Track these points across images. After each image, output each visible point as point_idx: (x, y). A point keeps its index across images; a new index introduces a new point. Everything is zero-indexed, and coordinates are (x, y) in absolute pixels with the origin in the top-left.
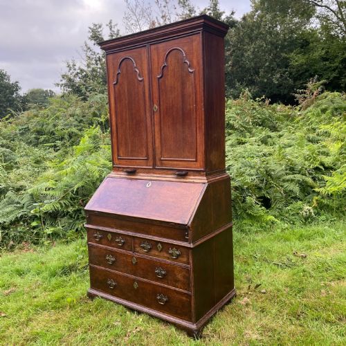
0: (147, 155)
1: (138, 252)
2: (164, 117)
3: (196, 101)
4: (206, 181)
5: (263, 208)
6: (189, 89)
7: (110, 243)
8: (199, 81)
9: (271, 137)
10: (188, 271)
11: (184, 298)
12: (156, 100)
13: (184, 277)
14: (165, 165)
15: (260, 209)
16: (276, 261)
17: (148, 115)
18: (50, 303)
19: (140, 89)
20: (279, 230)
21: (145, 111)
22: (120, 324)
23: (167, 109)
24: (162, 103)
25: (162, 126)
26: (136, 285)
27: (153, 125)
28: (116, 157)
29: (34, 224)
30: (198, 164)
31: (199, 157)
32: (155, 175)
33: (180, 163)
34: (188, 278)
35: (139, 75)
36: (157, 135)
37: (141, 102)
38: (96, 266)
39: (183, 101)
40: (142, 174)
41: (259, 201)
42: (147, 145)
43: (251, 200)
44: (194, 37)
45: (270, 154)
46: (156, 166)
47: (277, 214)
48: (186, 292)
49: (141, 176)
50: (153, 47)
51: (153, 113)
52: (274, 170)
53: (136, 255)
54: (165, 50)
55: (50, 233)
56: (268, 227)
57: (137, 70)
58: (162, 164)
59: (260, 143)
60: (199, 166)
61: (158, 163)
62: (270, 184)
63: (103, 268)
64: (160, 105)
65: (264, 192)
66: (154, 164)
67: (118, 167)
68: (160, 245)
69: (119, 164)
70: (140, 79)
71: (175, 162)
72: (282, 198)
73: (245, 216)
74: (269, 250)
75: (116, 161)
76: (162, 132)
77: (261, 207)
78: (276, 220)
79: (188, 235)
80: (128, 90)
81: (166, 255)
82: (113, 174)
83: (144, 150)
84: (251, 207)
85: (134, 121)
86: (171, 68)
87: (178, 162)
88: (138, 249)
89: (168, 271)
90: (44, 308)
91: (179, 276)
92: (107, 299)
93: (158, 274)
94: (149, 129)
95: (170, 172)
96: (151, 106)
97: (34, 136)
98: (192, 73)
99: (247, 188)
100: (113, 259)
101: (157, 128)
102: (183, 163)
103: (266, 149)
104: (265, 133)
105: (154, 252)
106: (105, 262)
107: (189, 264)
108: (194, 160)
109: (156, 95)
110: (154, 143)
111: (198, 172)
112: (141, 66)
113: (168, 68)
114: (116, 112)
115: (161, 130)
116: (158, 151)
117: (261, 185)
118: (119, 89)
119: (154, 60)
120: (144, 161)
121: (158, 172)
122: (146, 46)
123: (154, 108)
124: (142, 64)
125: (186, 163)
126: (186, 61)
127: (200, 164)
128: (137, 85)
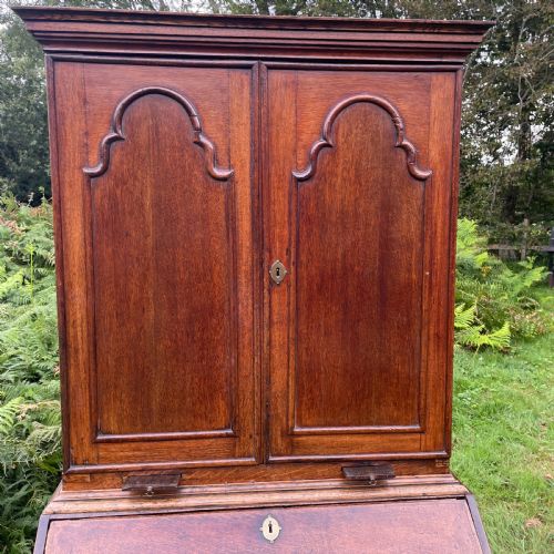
0: (234, 421)
2: (310, 299)
3: (431, 263)
14: (308, 449)
17: (245, 290)
19: (218, 207)
24: (303, 258)
28: (85, 434)
32: (270, 486)
33: (367, 439)
35: (214, 160)
42: (235, 389)
50: (277, 76)
51: (266, 287)
57: (206, 140)
58: (295, 448)
61: (280, 442)
64: (295, 263)
70: (220, 173)
71: (347, 438)
80: (156, 204)
83: (221, 405)
85: (183, 310)
86: (346, 155)
95: (320, 470)
96: (260, 265)
102: (377, 439)
108: (417, 427)
113: (334, 155)
118: (112, 197)
119: (280, 117)
120: (220, 441)
121: (278, 471)
122: (249, 67)
123: (273, 272)
124: (228, 121)
125: (386, 437)
126: (405, 142)
127: (435, 438)
128: (200, 190)
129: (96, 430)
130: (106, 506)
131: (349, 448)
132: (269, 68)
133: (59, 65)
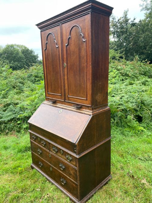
0: (61, 93)
1: (51, 151)
2: (69, 70)
3: (87, 61)
4: (92, 114)
5: (137, 122)
6: (83, 53)
7: (39, 142)
8: (89, 47)
9: (148, 81)
10: (76, 171)
11: (74, 185)
12: (65, 60)
13: (74, 173)
15: (135, 123)
16: (140, 156)
17: (61, 69)
18: (11, 169)
19: (58, 53)
20: (145, 136)
21: (60, 66)
22: (39, 190)
23: (71, 65)
24: (68, 62)
25: (69, 76)
26: (51, 169)
27: (64, 75)
28: (47, 92)
29: (19, 122)
30: (88, 102)
31: (88, 98)
32: (65, 106)
33: (78, 100)
34: (76, 175)
35: (56, 44)
36: (66, 82)
37: (58, 61)
38: (34, 153)
39: (80, 61)
40: (59, 104)
41: (136, 118)
42: (61, 87)
43: (131, 117)
44: (86, 16)
45: (146, 91)
46: (65, 101)
47: (145, 126)
48: (75, 182)
49: (59, 105)
50: (63, 25)
51: (64, 68)
52: (146, 101)
53: (51, 153)
54: (69, 27)
55: (25, 127)
56: (139, 133)
57: (55, 41)
58: (69, 100)
59: (141, 84)
60: (88, 103)
61: (67, 98)
62: (143, 108)
63: (37, 155)
64: (67, 63)
65: (138, 113)
66: (65, 99)
67: (48, 98)
68: (61, 151)
69: (49, 97)
70: (57, 46)
71: (75, 99)
72: (149, 117)
73: (126, 126)
74: (137, 149)
75: (47, 95)
76: (69, 80)
77: (136, 121)
78: (144, 130)
79: (76, 150)
80: (51, 54)
81: (65, 158)
82: (45, 102)
83: (60, 90)
84: (130, 121)
85: (55, 72)
86: (73, 39)
87: (77, 100)
88: (51, 150)
89: (66, 167)
90: (7, 171)
91: (72, 172)
92: (39, 172)
93: (61, 167)
94: (62, 77)
95: (72, 105)
96: (63, 63)
97: (34, 78)
98: (84, 42)
99: (129, 110)
100: (41, 152)
101: (66, 78)
102: (80, 100)
103: (144, 88)
104: (144, 79)
105: (59, 154)
106: (37, 152)
107: (76, 166)
108: (85, 99)
109: (65, 57)
110: (64, 86)
111: (88, 107)
112: (57, 38)
113: (71, 39)
114: (46, 66)
115: (68, 79)
116: (67, 92)
117: (137, 109)
118: (47, 53)
119: (64, 34)
120: (60, 96)
121: (67, 103)
122: (59, 25)
123: (64, 65)
124: (58, 36)
125: (81, 100)
126: (81, 34)
127: (89, 102)
128: (55, 50)
129: (48, 92)
130: (48, 103)
131: (76, 101)
132: (62, 24)
133: (42, 32)
